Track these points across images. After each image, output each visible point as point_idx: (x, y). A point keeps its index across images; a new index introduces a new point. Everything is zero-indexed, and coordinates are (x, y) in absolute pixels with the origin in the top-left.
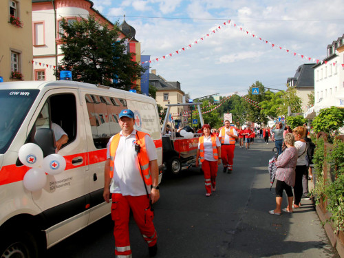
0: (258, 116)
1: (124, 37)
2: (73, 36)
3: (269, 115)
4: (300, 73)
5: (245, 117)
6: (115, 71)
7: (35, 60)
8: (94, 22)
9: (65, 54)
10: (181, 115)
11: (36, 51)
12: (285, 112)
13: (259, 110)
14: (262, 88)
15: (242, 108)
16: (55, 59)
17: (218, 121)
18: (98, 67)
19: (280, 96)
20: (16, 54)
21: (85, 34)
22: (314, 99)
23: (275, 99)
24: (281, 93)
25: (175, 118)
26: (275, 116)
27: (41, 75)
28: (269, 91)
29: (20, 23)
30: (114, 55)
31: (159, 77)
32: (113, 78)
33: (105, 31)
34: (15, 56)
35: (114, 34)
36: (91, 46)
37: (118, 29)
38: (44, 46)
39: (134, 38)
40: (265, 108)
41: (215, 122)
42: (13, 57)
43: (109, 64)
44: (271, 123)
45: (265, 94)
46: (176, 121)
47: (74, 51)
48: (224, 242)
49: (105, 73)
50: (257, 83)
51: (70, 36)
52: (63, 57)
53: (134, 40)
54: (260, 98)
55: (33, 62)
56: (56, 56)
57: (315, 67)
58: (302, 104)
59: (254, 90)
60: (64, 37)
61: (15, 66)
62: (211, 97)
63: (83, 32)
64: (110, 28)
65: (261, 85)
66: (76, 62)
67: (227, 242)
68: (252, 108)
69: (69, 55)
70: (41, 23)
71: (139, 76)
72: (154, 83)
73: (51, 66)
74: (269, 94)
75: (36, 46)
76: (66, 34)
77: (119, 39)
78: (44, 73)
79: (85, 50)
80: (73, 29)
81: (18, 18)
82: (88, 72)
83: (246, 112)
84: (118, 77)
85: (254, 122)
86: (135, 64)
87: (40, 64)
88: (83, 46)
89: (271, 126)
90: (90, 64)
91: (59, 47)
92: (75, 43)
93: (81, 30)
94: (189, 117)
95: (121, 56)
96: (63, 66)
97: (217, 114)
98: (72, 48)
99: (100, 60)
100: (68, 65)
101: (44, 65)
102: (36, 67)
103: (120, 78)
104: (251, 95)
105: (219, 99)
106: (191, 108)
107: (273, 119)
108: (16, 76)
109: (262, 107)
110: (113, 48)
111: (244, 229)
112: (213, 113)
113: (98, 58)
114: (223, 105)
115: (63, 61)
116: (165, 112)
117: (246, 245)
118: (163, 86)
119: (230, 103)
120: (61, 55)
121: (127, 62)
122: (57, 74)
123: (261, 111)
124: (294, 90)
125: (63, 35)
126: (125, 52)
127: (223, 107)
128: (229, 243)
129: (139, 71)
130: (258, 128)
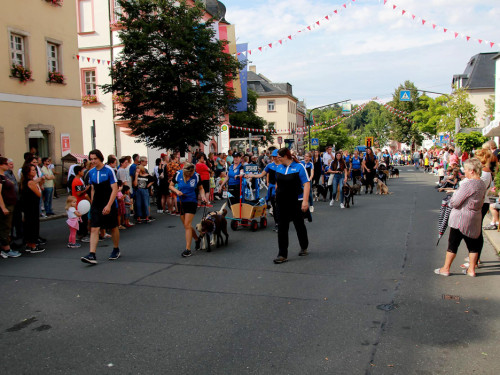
0: (408, 133)
1: (210, 17)
2: (136, 17)
3: (424, 131)
4: (472, 68)
5: (387, 135)
6: (197, 67)
7: (81, 54)
9: (126, 43)
10: (293, 132)
11: (83, 42)
12: (451, 126)
13: (409, 125)
14: (415, 92)
15: (382, 121)
16: (109, 52)
17: (347, 140)
18: (173, 62)
19: (441, 102)
20: (55, 46)
21: (153, 14)
22: (493, 106)
23: (435, 107)
24: (442, 99)
25: (285, 137)
26: (435, 133)
27: (91, 77)
28: (424, 95)
30: (196, 44)
31: (260, 76)
33: (180, 11)
34: (53, 48)
35: (196, 14)
36: (162, 31)
37: (200, 5)
38: (93, 33)
39: (224, 20)
40: (418, 122)
41: (343, 142)
42: (50, 51)
43: (192, 59)
44: (428, 144)
45: (419, 100)
46: (287, 141)
47: (138, 39)
48: (375, 322)
49: (183, 72)
50: (407, 83)
51: (132, 18)
52: (121, 49)
53: (224, 22)
54: (411, 107)
55: (78, 57)
56: (111, 48)
57: (496, 58)
58: (476, 114)
59: (403, 93)
60: (123, 19)
61: (54, 63)
62: (337, 108)
63: (151, 11)
64: (191, 5)
65: (413, 86)
66: (141, 55)
67: (379, 323)
68: (399, 121)
69: (131, 46)
71: (235, 75)
72: (253, 86)
73: (103, 62)
74: (425, 100)
75: (82, 34)
76: (126, 15)
77: (203, 21)
78: (94, 73)
79: (154, 38)
80: (136, 6)
82: (159, 70)
83: (389, 127)
84: (202, 77)
85: (401, 142)
86: (228, 57)
87: (89, 59)
88: (150, 31)
89: (428, 148)
90: (161, 59)
91: (116, 34)
92: (139, 27)
93: (148, 7)
94: (305, 135)
95: (206, 46)
96: (123, 63)
97: (347, 130)
98: (135, 36)
99: (177, 52)
100: (130, 60)
101: (94, 60)
102: (83, 64)
103: (206, 79)
104: (398, 102)
105: (349, 108)
106: (308, 122)
107: (430, 137)
108: (56, 79)
109: (415, 119)
110: (196, 34)
111: (403, 303)
112: (339, 129)
113: (173, 49)
114: (355, 117)
115: (122, 55)
116: (270, 128)
117: (408, 328)
118: (266, 89)
119: (365, 113)
120: (119, 46)
121: (217, 54)
122: (113, 74)
123: (413, 126)
124: (465, 93)
125: (121, 15)
126: (213, 40)
127: (354, 120)
128: (383, 325)
129: (234, 68)
130: (408, 152)
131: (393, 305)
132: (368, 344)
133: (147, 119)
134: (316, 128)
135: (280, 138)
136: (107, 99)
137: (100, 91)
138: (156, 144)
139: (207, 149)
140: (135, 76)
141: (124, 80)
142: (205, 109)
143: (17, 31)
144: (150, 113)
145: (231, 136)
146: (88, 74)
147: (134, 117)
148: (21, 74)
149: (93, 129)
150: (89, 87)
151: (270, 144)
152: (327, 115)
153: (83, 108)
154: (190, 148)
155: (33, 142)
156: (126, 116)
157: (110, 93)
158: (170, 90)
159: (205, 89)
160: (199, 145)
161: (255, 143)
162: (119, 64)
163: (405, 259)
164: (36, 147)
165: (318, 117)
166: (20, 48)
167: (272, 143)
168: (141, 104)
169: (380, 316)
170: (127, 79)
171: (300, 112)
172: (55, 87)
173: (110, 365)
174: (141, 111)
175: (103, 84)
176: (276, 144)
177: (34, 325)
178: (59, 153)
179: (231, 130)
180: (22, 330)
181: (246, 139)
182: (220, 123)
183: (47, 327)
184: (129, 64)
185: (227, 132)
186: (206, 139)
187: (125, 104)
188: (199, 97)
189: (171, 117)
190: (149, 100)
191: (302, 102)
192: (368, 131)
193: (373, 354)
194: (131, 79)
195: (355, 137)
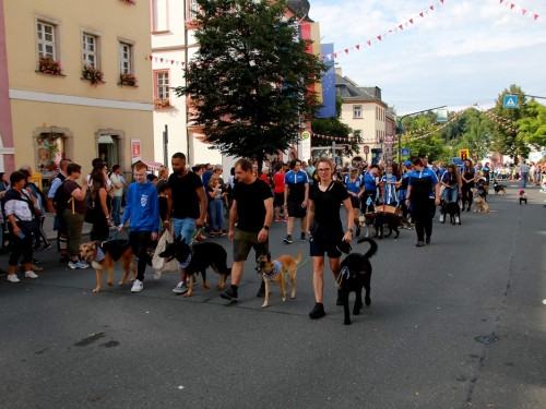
0: (512, 143)
1: (293, 14)
2: (213, 14)
3: (532, 142)
5: (488, 146)
6: (278, 70)
7: (154, 55)
9: (201, 43)
10: (381, 141)
11: (157, 42)
13: (514, 135)
14: (522, 97)
15: (483, 130)
16: (183, 52)
17: (441, 151)
18: (252, 63)
20: (128, 46)
21: (231, 12)
25: (371, 147)
26: (544, 144)
27: (164, 79)
28: (533, 101)
30: (277, 44)
31: (345, 79)
32: (277, 81)
33: (261, 8)
34: (125, 49)
35: (278, 11)
36: (241, 30)
38: (167, 32)
39: (307, 17)
40: (525, 131)
41: (437, 153)
42: (123, 52)
43: (273, 60)
44: (535, 156)
45: (526, 106)
46: (374, 151)
47: (215, 38)
48: (472, 356)
49: (262, 74)
50: (513, 88)
51: (209, 16)
52: (197, 49)
53: (307, 19)
54: (516, 114)
55: (151, 58)
56: (185, 48)
59: (508, 98)
60: (199, 17)
61: (126, 64)
62: (431, 116)
63: (229, 9)
64: (272, 1)
65: (520, 91)
66: (218, 55)
67: (477, 357)
68: (502, 131)
69: (208, 45)
71: (319, 77)
72: (339, 89)
73: (177, 63)
74: (535, 107)
75: (156, 33)
76: (202, 13)
77: (285, 19)
78: (167, 75)
79: (231, 37)
80: (213, 3)
82: (236, 72)
83: (490, 137)
84: (282, 79)
85: (503, 153)
86: (311, 59)
87: (162, 60)
90: (239, 60)
91: (191, 33)
92: (216, 26)
93: (226, 4)
94: (394, 145)
95: (288, 46)
96: (198, 63)
97: (441, 140)
98: (212, 35)
99: (256, 52)
100: (206, 61)
101: (167, 61)
102: (156, 65)
103: (288, 82)
104: (502, 109)
105: (445, 116)
106: (398, 131)
107: (538, 149)
108: (128, 81)
109: (521, 128)
110: (277, 32)
111: (505, 336)
112: (433, 138)
113: (252, 49)
114: (451, 125)
115: (197, 56)
116: (355, 137)
117: (511, 364)
118: (352, 94)
119: (462, 121)
120: (195, 46)
121: (299, 54)
122: (187, 76)
123: (519, 136)
125: (197, 13)
126: (296, 40)
127: (450, 129)
128: (482, 359)
129: (318, 70)
130: (511, 165)
131: (494, 338)
132: (464, 380)
133: (222, 124)
134: (407, 138)
135: (367, 148)
136: (180, 102)
137: (173, 94)
138: (231, 152)
139: (286, 158)
140: (212, 77)
141: (198, 81)
142: (285, 114)
143: (90, 31)
144: (226, 118)
145: (312, 145)
146: (160, 76)
147: (208, 121)
148: (92, 76)
149: (166, 134)
150: (161, 90)
151: (355, 154)
152: (419, 122)
153: (154, 112)
154: (268, 156)
155: (103, 148)
156: (200, 121)
157: (184, 96)
158: (248, 94)
159: (285, 92)
160: (277, 153)
161: (339, 152)
162: (194, 66)
163: (508, 286)
164: (106, 153)
165: (409, 124)
166: (92, 48)
167: (358, 152)
168: (217, 109)
169: (478, 349)
170: (202, 81)
171: (389, 120)
172: (127, 90)
173: (181, 387)
174: (216, 115)
175: (176, 87)
176: (362, 154)
177: (102, 341)
178: (129, 159)
179: (312, 137)
180: (90, 346)
181: (329, 148)
182: (302, 130)
183: (116, 343)
184: (205, 67)
185: (309, 140)
186: (286, 147)
187: (199, 108)
188: (279, 102)
189: (248, 123)
190: (225, 104)
191: (392, 108)
192: (466, 142)
193: (471, 392)
194: (207, 82)
195: (451, 148)
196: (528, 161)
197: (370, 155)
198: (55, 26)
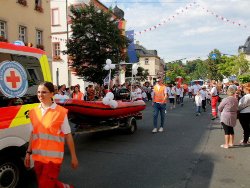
0: (216, 76)
1: (116, 17)
2: (79, 17)
3: (224, 74)
4: (249, 42)
5: (205, 76)
6: (108, 42)
7: (53, 36)
8: (94, 7)
9: (74, 31)
10: (157, 74)
11: (54, 30)
12: (237, 72)
13: (216, 71)
14: (220, 54)
15: (203, 69)
16: (66, 34)
17: (185, 79)
18: (97, 40)
19: (233, 60)
20: (40, 32)
21: (88, 16)
23: (229, 62)
24: (233, 58)
25: (153, 77)
26: (229, 75)
27: (57, 47)
28: (224, 56)
29: (42, 10)
30: (108, 30)
31: (141, 46)
34: (39, 33)
35: (109, 16)
36: (92, 24)
37: (111, 12)
38: (59, 25)
40: (221, 69)
42: (38, 34)
43: (106, 38)
44: (226, 81)
45: (221, 58)
46: (154, 79)
47: (80, 28)
48: (189, 169)
49: (102, 44)
50: (215, 50)
51: (77, 18)
53: (123, 19)
54: (217, 62)
55: (51, 37)
56: (67, 32)
59: (212, 55)
60: (73, 19)
61: (39, 40)
62: (180, 62)
63: (86, 15)
64: (106, 12)
65: (218, 52)
66: (81, 36)
67: (191, 169)
68: (211, 69)
69: (76, 32)
70: (57, 9)
71: (127, 46)
72: (138, 51)
73: (63, 40)
74: (224, 59)
75: (53, 26)
76: (74, 17)
77: (112, 19)
78: (59, 45)
79: (87, 28)
80: (79, 13)
81: (41, 6)
82: (90, 44)
83: (206, 72)
84: (111, 47)
85: (212, 79)
86: (123, 37)
87: (56, 38)
88: (85, 24)
90: (91, 38)
91: (69, 26)
92: (81, 23)
93: (85, 13)
94: (163, 76)
95: (113, 32)
96: (72, 40)
97: (184, 74)
98: (78, 27)
99: (99, 35)
100: (76, 39)
101: (59, 39)
102: (54, 41)
103: (113, 48)
104: (210, 59)
105: (185, 63)
106: (165, 69)
107: (227, 77)
108: (40, 48)
109: (219, 68)
110: (108, 26)
111: (204, 160)
112: (181, 73)
113: (97, 33)
114: (189, 67)
115: (72, 36)
116: (146, 72)
117: (206, 172)
118: (144, 53)
119: (194, 65)
120: (71, 32)
121: (118, 36)
122: (68, 46)
123: (218, 71)
124: (244, 55)
125: (72, 17)
127: (189, 69)
128: (193, 170)
129: (127, 43)
131: (201, 161)
132: (184, 179)
133: (84, 67)
135: (151, 78)
136: (65, 57)
137: (61, 54)
138: (88, 80)
140: (78, 46)
141: (73, 48)
143: (22, 25)
144: (86, 65)
145: (126, 76)
147: (78, 66)
149: (57, 72)
150: (56, 52)
152: (175, 66)
153: (53, 62)
156: (73, 66)
157: (66, 55)
158: (95, 53)
159: (113, 52)
161: (137, 79)
162: (70, 41)
163: (208, 138)
165: (170, 67)
166: (23, 33)
167: (147, 80)
168: (81, 60)
169: (192, 166)
171: (161, 65)
174: (81, 63)
175: (63, 50)
176: (149, 81)
179: (126, 73)
181: (133, 78)
182: (120, 70)
184: (76, 41)
185: (124, 74)
187: (73, 60)
189: (96, 67)
190: (85, 58)
191: (163, 60)
192: (196, 74)
193: (187, 184)
194: (76, 48)
195: (189, 77)
196: (223, 83)
197: (152, 81)
198: (5, 22)
